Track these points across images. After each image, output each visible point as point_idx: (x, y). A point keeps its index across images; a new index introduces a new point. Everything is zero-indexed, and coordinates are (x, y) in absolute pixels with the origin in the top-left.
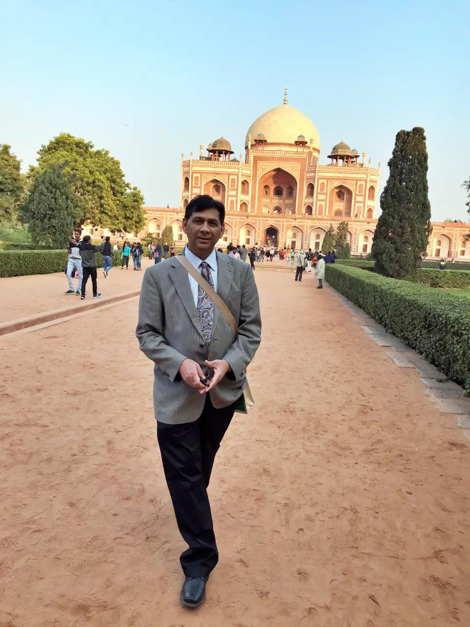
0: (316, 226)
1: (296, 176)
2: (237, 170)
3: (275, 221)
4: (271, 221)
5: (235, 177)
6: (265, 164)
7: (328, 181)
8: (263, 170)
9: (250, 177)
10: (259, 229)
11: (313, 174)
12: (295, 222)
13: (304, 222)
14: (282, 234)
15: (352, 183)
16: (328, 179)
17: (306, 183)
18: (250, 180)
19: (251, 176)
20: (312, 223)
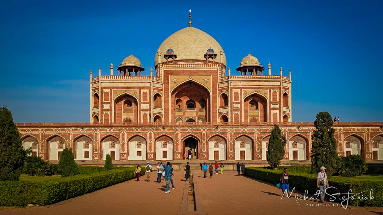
0: (240, 133)
1: (209, 87)
2: (148, 84)
3: (195, 130)
4: (191, 130)
5: (147, 91)
6: (176, 77)
7: (241, 90)
8: (175, 83)
9: (162, 90)
10: (177, 140)
11: (226, 85)
12: (217, 130)
13: (227, 130)
14: (204, 144)
15: (266, 91)
16: (241, 88)
17: (219, 94)
18: (162, 94)
19: (164, 89)
20: (236, 130)
